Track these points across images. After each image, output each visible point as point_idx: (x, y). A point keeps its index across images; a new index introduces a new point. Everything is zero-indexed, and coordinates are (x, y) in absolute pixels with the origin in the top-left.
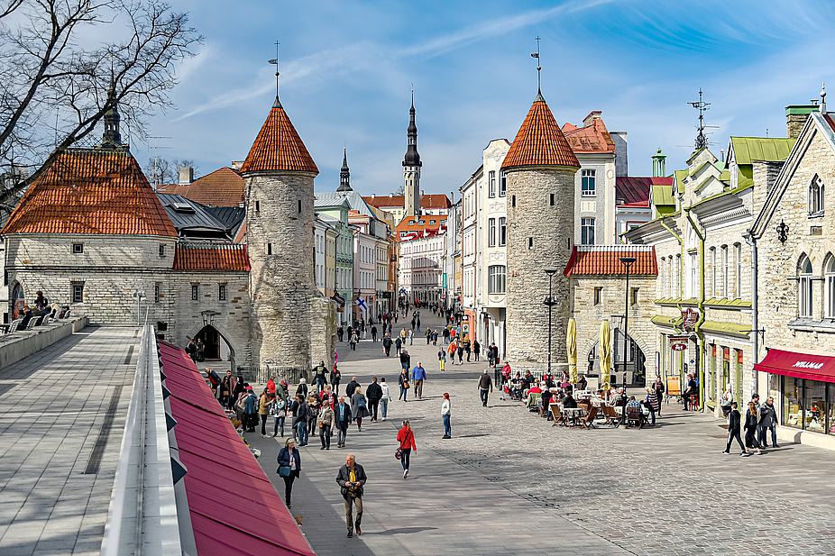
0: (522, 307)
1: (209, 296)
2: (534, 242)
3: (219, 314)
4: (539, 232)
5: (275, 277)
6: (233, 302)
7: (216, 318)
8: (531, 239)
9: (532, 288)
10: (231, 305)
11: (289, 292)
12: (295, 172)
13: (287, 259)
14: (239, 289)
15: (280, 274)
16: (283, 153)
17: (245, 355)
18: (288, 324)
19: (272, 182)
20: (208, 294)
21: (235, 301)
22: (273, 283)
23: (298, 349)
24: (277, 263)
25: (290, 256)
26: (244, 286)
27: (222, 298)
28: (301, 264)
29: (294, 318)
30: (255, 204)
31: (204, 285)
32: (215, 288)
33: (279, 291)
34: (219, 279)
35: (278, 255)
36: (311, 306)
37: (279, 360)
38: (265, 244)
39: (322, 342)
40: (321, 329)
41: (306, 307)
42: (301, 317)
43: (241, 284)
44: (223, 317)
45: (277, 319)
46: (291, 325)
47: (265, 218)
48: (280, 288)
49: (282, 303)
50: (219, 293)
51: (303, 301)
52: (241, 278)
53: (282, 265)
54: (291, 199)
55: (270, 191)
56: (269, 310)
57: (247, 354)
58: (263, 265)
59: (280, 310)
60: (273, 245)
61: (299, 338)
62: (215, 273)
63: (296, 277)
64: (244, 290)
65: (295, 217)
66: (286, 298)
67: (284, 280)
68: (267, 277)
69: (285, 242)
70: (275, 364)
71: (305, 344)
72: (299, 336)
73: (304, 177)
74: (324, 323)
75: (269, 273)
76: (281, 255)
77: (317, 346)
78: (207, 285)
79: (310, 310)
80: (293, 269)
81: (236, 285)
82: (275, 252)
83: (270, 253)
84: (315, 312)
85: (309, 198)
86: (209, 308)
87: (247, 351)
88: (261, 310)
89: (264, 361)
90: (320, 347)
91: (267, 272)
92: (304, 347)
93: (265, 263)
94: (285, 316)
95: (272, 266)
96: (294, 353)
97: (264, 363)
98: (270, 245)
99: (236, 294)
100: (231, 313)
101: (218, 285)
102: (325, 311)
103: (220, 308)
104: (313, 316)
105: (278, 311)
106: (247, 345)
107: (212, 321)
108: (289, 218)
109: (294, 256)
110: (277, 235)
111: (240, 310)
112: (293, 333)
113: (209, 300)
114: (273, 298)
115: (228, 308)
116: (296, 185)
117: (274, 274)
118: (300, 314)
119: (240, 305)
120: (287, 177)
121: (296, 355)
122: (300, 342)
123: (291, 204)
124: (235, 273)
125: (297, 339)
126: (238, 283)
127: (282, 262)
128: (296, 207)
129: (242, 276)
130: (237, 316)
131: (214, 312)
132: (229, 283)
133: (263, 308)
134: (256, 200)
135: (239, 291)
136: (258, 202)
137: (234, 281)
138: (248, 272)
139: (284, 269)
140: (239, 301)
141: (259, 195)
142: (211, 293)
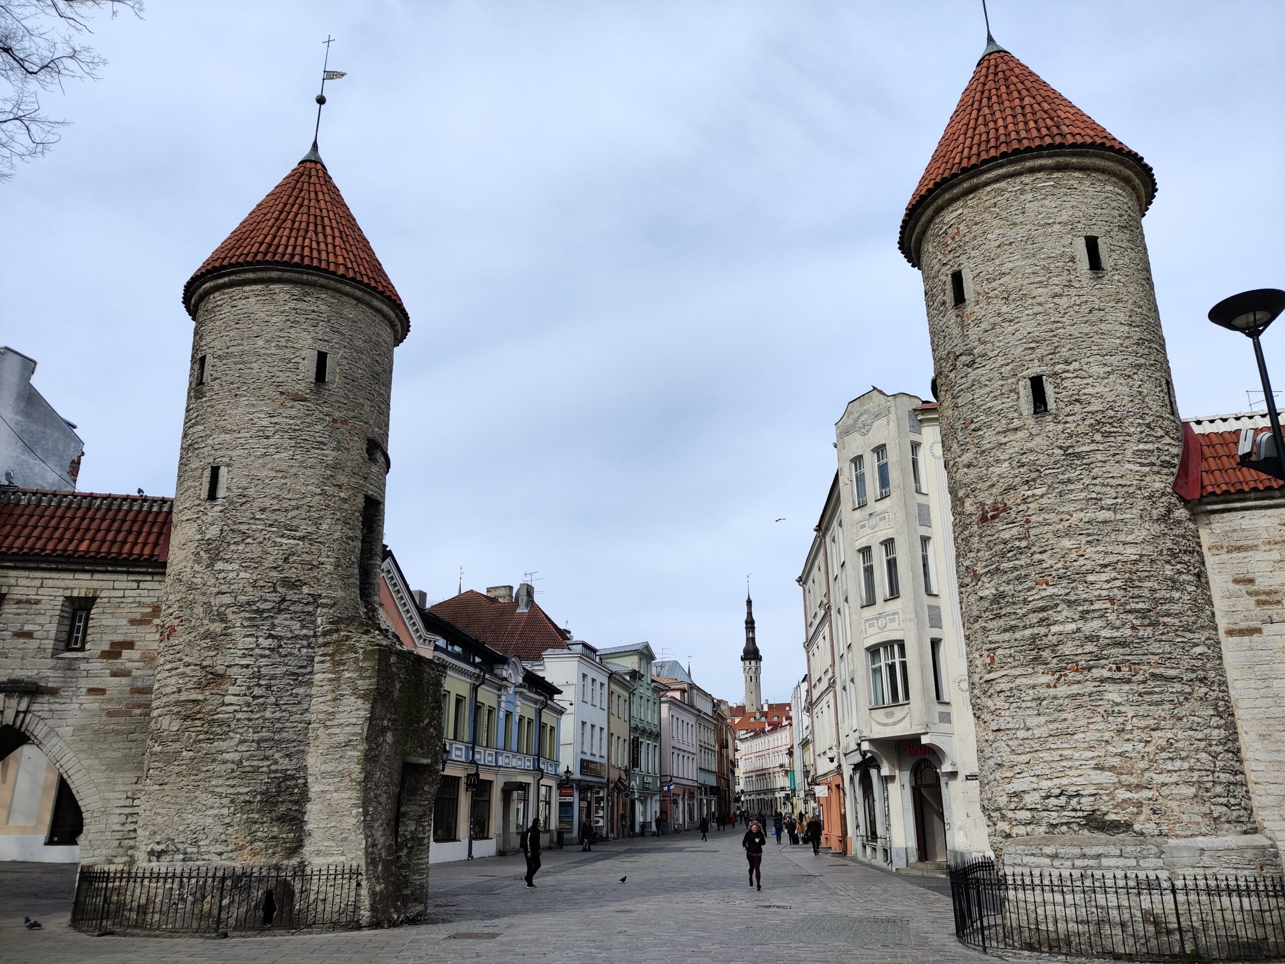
0: (1034, 618)
1: (29, 635)
2: (1049, 390)
3: (53, 692)
4: (1064, 352)
5: (219, 565)
6: (105, 655)
7: (41, 706)
8: (1037, 384)
9: (1067, 543)
10: (97, 666)
11: (257, 611)
12: (313, 274)
13: (263, 510)
14: (134, 616)
15: (235, 556)
16: (287, 232)
17: (118, 827)
18: (239, 716)
19: (244, 301)
20: (27, 628)
21: (115, 651)
22: (209, 583)
23: (266, 801)
24: (230, 522)
25: (271, 502)
26: (150, 610)
27: (76, 643)
28: (309, 529)
29: (263, 696)
30: (197, 367)
31: (19, 602)
32: (52, 613)
33: (223, 609)
34: (71, 584)
35: (235, 499)
36: (328, 658)
37: (195, 843)
38: (203, 469)
39: (353, 776)
40: (353, 735)
41: (313, 661)
42: (291, 695)
43: (140, 602)
44: (62, 701)
45: (205, 700)
46: (250, 720)
47: (215, 397)
48: (227, 599)
49: (230, 646)
50: (67, 628)
51: (305, 643)
52: (142, 585)
53: (243, 527)
54: (295, 345)
55: (237, 323)
56: (188, 670)
57: (124, 824)
58: (190, 533)
59: (220, 669)
60: (223, 471)
61: (276, 763)
62: (60, 567)
63: (286, 566)
64: (149, 622)
65: (300, 393)
66: (245, 631)
67: (242, 575)
68: (197, 567)
69: (260, 461)
70: (181, 857)
71: (296, 786)
72: (277, 756)
73: (345, 299)
74: (363, 713)
75: (202, 553)
76: (244, 500)
77: (336, 791)
78: (28, 602)
79: (324, 673)
80: (278, 540)
81: (122, 605)
82: (228, 489)
83: (212, 496)
84: (338, 679)
85: (360, 359)
86: (19, 674)
87: (127, 816)
88: (168, 674)
89: (150, 846)
90: (343, 795)
91: (198, 553)
92: (292, 794)
93: (195, 525)
94: (233, 689)
95: (213, 532)
96: (251, 816)
97: (151, 853)
98: (215, 471)
99: (118, 631)
100: (92, 691)
101: (66, 604)
102: (367, 674)
103: (59, 673)
104: (333, 691)
105: (211, 673)
106: (130, 794)
107: (22, 715)
108: (282, 393)
109: (285, 505)
110: (239, 441)
111: (124, 680)
112: (254, 744)
113: (24, 649)
114: (202, 630)
115: (84, 673)
116: (314, 311)
117: (217, 555)
118: (289, 684)
119: (129, 665)
120: (287, 288)
121: (255, 823)
122: (275, 778)
123: (292, 356)
124: (125, 569)
125: (268, 766)
126: (130, 600)
127: (244, 520)
128: (309, 367)
129: (149, 578)
130: (110, 700)
131: (36, 683)
132: (101, 598)
133: (174, 665)
134: (200, 356)
135: (133, 622)
136: (203, 359)
137: (120, 593)
138: (164, 565)
139: (249, 540)
140: (126, 653)
141: (208, 339)
142: (36, 627)
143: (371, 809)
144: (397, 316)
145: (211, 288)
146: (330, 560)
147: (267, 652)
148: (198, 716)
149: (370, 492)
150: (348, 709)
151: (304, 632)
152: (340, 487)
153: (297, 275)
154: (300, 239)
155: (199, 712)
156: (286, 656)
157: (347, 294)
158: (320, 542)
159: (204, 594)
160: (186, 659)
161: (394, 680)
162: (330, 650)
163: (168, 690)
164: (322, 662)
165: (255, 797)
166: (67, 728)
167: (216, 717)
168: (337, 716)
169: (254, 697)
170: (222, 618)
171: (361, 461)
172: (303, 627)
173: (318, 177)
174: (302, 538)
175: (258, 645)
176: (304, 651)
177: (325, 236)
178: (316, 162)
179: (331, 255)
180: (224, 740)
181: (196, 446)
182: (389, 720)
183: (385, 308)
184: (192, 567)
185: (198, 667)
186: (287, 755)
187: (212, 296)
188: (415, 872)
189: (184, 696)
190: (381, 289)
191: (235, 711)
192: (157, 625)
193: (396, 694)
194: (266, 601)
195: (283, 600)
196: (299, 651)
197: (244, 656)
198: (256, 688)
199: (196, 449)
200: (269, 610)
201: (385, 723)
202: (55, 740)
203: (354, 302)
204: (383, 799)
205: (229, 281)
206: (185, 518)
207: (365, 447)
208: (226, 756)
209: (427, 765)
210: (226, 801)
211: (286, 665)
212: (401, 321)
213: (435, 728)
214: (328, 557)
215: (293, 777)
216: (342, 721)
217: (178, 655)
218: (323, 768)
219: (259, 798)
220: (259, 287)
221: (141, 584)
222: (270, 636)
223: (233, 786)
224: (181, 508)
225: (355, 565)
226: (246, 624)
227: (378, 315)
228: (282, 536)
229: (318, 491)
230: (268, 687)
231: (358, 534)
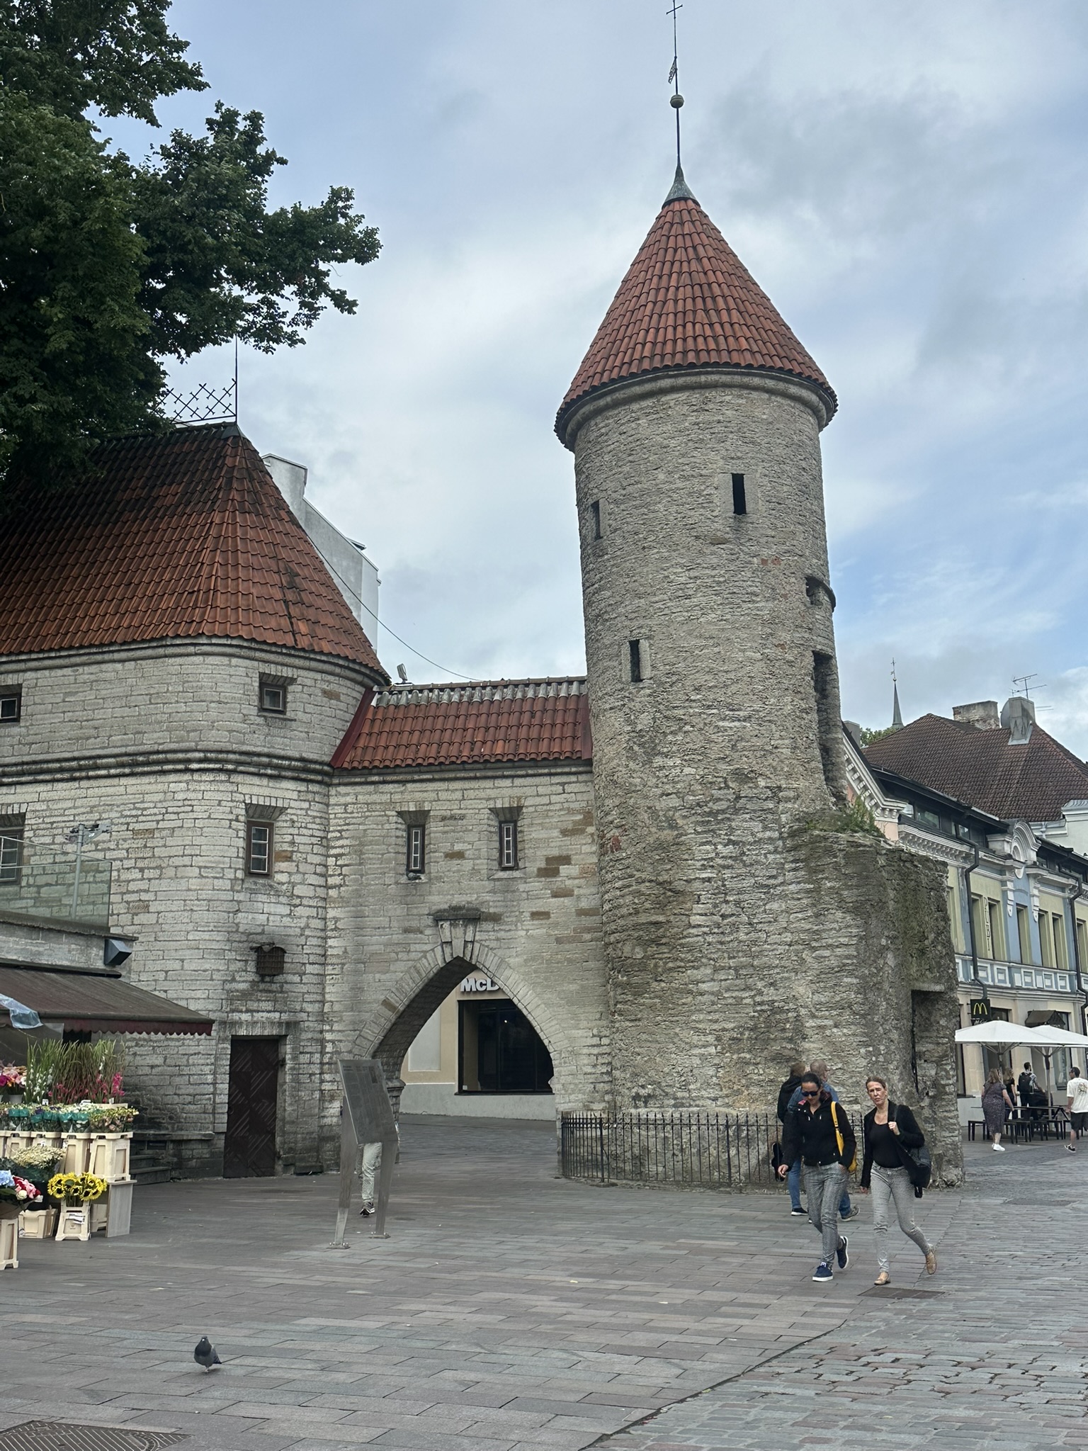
1: (460, 855)
3: (495, 918)
6: (543, 873)
7: (484, 934)
10: (536, 885)
11: (710, 813)
12: (712, 373)
13: (697, 689)
14: (564, 826)
15: (675, 748)
16: (671, 321)
17: (589, 1069)
18: (710, 939)
19: (633, 425)
20: (458, 847)
21: (551, 868)
22: (649, 783)
23: (756, 1039)
24: (661, 707)
25: (707, 677)
26: (581, 817)
27: (508, 861)
28: (756, 707)
29: (733, 915)
30: (589, 515)
31: (444, 819)
32: (479, 828)
33: (671, 813)
34: (492, 793)
35: (663, 679)
36: (801, 865)
37: (685, 1086)
38: (620, 646)
39: (855, 1007)
40: (847, 957)
41: (783, 868)
42: (765, 911)
43: (568, 809)
44: (507, 928)
45: (668, 921)
46: (722, 943)
47: (618, 553)
48: (674, 802)
49: (686, 857)
50: (497, 845)
51: (771, 848)
52: (568, 788)
53: (679, 712)
54: (703, 472)
55: (630, 455)
56: (643, 888)
57: (595, 1066)
58: (617, 725)
59: (679, 885)
60: (644, 644)
61: (760, 993)
62: (478, 775)
63: (736, 755)
64: (582, 831)
65: (719, 534)
66: (700, 838)
67: (687, 770)
68: (632, 765)
69: (685, 628)
70: (673, 1102)
71: (787, 1020)
72: (760, 985)
73: (755, 395)
74: (854, 931)
75: (636, 748)
76: (674, 678)
77: (836, 1026)
78: (453, 817)
79: (799, 883)
80: (721, 724)
81: (550, 814)
82: (653, 667)
83: (637, 678)
84: (817, 890)
85: (783, 472)
86: (459, 900)
87: (597, 1056)
88: (618, 893)
89: (634, 1090)
90: (845, 1031)
91: (631, 748)
92: (784, 1030)
93: (622, 714)
94: (699, 908)
95: (644, 721)
96: (742, 1055)
97: (637, 1097)
98: (635, 646)
99: (552, 845)
100: (535, 915)
101: (491, 817)
102: (854, 882)
103: (499, 897)
104: (814, 905)
105: (670, 890)
106: (595, 1031)
107: (470, 946)
108: (697, 537)
109: (723, 678)
110: (657, 606)
111: (566, 901)
112: (732, 972)
113: (458, 871)
114: (651, 840)
115: (524, 895)
116: (719, 422)
117: (653, 749)
118: (760, 899)
119: (568, 883)
120: (682, 396)
121: (748, 1063)
122: (762, 1010)
123: (702, 488)
124: (546, 771)
125: (752, 997)
126: (558, 807)
127: (678, 703)
128: (725, 498)
129: (573, 778)
130: (556, 924)
131: (477, 909)
132: (527, 807)
133: (625, 882)
134: (591, 501)
135: (565, 833)
136: (596, 506)
137: (546, 800)
138: (589, 762)
139: (688, 728)
140: (564, 870)
141: (599, 478)
142: (466, 846)
143: (882, 1048)
144: (821, 398)
145: (590, 412)
146: (787, 742)
147: (730, 862)
148: (664, 941)
149: (819, 647)
150: (835, 925)
151: (768, 834)
152: (782, 646)
153: (694, 379)
154: (689, 326)
155: (664, 936)
156: (751, 865)
157: (756, 388)
158: (770, 721)
159: (646, 797)
160: (638, 874)
161: (885, 889)
162: (802, 853)
163: (624, 911)
164: (795, 870)
165: (742, 1034)
166: (517, 959)
167: (683, 941)
168: (824, 935)
169: (723, 916)
170: (673, 826)
171: (803, 608)
172: (765, 828)
173: (693, 222)
174: (749, 718)
175: (717, 854)
176: (771, 857)
177: (718, 312)
178: (685, 199)
179: (731, 340)
180: (697, 968)
181: (606, 617)
182: (888, 937)
183: (805, 393)
184: (627, 766)
185: (653, 884)
186: (771, 984)
187: (593, 423)
188: (942, 1128)
189: (643, 918)
190: (798, 370)
191: (705, 933)
192: (592, 835)
193: (891, 905)
194: (719, 800)
195: (738, 798)
196: (766, 857)
197: (704, 867)
198: (724, 905)
199: (607, 620)
200: (723, 811)
201: (884, 942)
202: (508, 972)
203: (766, 396)
204: (895, 1035)
205: (613, 400)
206: (608, 706)
207: (804, 587)
208: (703, 987)
209: (940, 993)
210: (711, 1039)
211: (754, 876)
212: (825, 403)
213: (944, 946)
214: (781, 738)
215: (781, 1010)
216: (830, 941)
217: (628, 870)
218: (816, 998)
219: (747, 1033)
220: (649, 402)
221: (566, 786)
222: (730, 842)
223: (716, 1021)
224: (600, 694)
225: (815, 745)
226: (699, 829)
227: (798, 405)
228: (724, 719)
229: (758, 656)
230: (737, 903)
231: (813, 704)
